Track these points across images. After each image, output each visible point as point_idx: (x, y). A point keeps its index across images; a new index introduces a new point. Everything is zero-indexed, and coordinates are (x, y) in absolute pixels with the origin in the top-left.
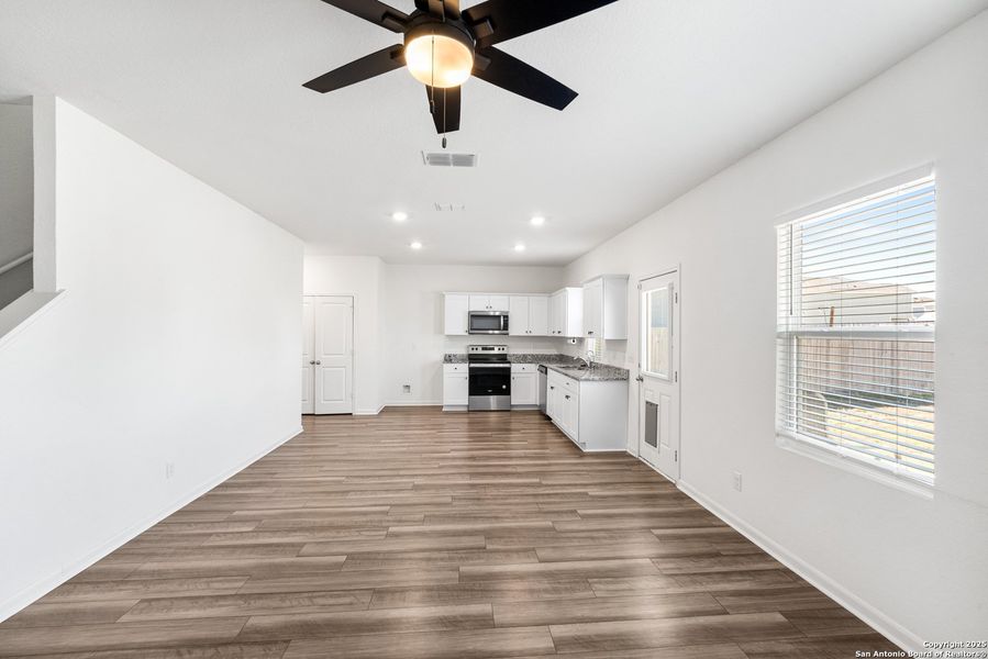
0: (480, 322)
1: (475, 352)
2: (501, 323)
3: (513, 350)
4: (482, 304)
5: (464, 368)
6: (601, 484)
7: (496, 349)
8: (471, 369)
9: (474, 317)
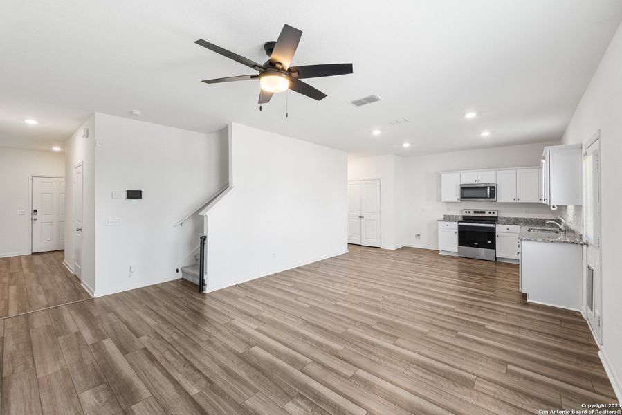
0: (468, 192)
1: (468, 214)
2: (488, 192)
3: (504, 214)
4: (471, 179)
5: (454, 226)
6: (506, 325)
7: (487, 212)
8: (459, 226)
9: (464, 189)
